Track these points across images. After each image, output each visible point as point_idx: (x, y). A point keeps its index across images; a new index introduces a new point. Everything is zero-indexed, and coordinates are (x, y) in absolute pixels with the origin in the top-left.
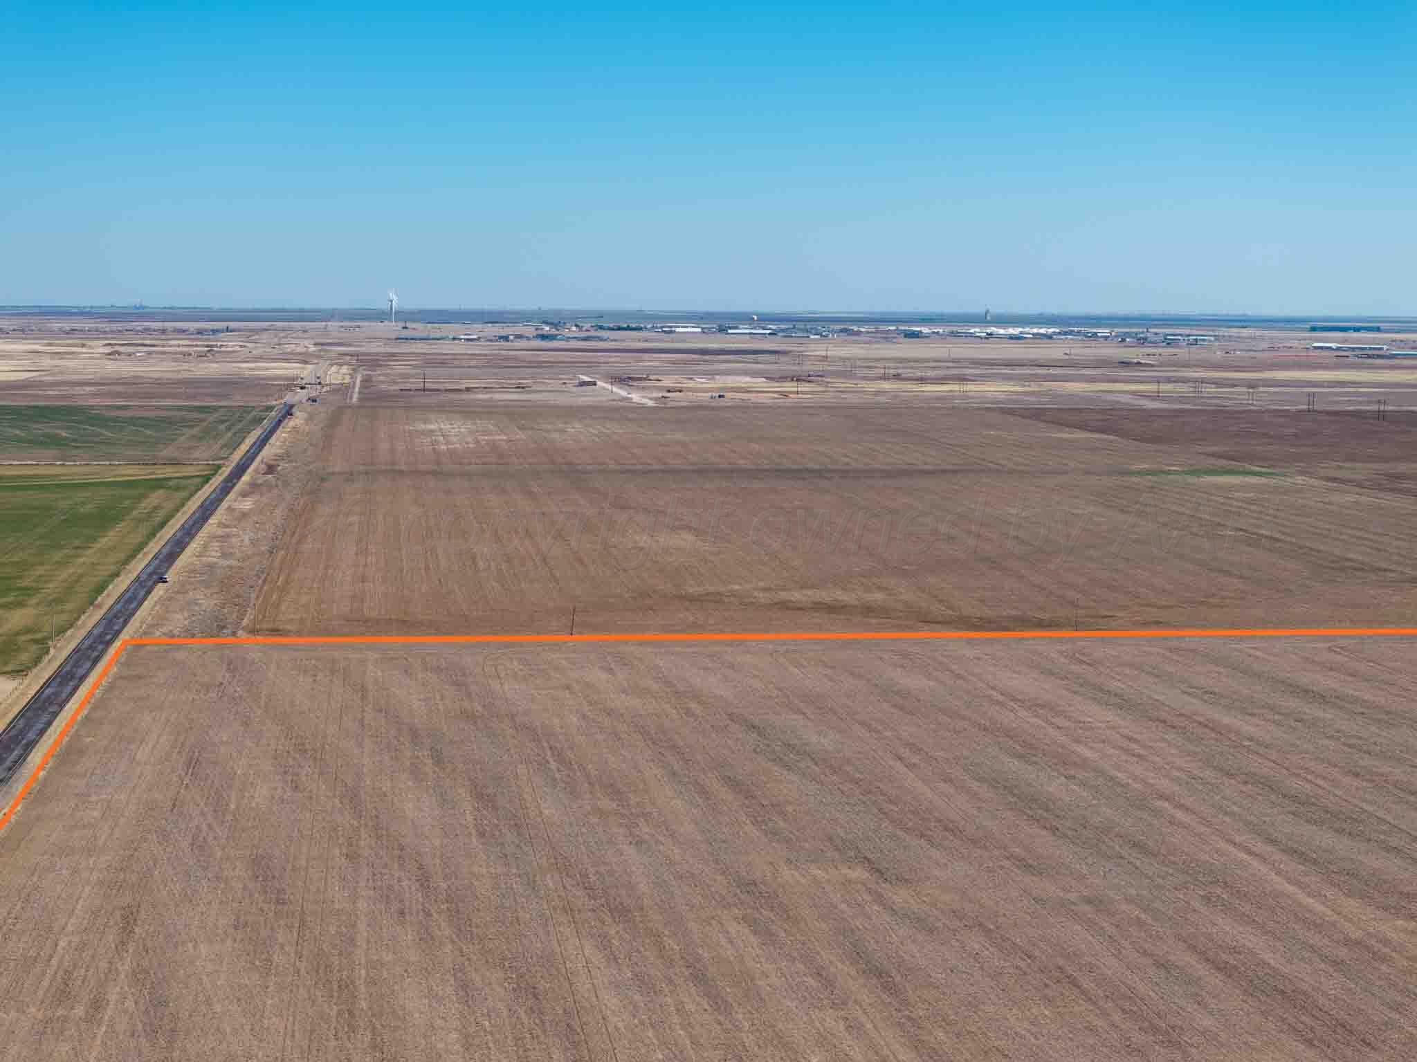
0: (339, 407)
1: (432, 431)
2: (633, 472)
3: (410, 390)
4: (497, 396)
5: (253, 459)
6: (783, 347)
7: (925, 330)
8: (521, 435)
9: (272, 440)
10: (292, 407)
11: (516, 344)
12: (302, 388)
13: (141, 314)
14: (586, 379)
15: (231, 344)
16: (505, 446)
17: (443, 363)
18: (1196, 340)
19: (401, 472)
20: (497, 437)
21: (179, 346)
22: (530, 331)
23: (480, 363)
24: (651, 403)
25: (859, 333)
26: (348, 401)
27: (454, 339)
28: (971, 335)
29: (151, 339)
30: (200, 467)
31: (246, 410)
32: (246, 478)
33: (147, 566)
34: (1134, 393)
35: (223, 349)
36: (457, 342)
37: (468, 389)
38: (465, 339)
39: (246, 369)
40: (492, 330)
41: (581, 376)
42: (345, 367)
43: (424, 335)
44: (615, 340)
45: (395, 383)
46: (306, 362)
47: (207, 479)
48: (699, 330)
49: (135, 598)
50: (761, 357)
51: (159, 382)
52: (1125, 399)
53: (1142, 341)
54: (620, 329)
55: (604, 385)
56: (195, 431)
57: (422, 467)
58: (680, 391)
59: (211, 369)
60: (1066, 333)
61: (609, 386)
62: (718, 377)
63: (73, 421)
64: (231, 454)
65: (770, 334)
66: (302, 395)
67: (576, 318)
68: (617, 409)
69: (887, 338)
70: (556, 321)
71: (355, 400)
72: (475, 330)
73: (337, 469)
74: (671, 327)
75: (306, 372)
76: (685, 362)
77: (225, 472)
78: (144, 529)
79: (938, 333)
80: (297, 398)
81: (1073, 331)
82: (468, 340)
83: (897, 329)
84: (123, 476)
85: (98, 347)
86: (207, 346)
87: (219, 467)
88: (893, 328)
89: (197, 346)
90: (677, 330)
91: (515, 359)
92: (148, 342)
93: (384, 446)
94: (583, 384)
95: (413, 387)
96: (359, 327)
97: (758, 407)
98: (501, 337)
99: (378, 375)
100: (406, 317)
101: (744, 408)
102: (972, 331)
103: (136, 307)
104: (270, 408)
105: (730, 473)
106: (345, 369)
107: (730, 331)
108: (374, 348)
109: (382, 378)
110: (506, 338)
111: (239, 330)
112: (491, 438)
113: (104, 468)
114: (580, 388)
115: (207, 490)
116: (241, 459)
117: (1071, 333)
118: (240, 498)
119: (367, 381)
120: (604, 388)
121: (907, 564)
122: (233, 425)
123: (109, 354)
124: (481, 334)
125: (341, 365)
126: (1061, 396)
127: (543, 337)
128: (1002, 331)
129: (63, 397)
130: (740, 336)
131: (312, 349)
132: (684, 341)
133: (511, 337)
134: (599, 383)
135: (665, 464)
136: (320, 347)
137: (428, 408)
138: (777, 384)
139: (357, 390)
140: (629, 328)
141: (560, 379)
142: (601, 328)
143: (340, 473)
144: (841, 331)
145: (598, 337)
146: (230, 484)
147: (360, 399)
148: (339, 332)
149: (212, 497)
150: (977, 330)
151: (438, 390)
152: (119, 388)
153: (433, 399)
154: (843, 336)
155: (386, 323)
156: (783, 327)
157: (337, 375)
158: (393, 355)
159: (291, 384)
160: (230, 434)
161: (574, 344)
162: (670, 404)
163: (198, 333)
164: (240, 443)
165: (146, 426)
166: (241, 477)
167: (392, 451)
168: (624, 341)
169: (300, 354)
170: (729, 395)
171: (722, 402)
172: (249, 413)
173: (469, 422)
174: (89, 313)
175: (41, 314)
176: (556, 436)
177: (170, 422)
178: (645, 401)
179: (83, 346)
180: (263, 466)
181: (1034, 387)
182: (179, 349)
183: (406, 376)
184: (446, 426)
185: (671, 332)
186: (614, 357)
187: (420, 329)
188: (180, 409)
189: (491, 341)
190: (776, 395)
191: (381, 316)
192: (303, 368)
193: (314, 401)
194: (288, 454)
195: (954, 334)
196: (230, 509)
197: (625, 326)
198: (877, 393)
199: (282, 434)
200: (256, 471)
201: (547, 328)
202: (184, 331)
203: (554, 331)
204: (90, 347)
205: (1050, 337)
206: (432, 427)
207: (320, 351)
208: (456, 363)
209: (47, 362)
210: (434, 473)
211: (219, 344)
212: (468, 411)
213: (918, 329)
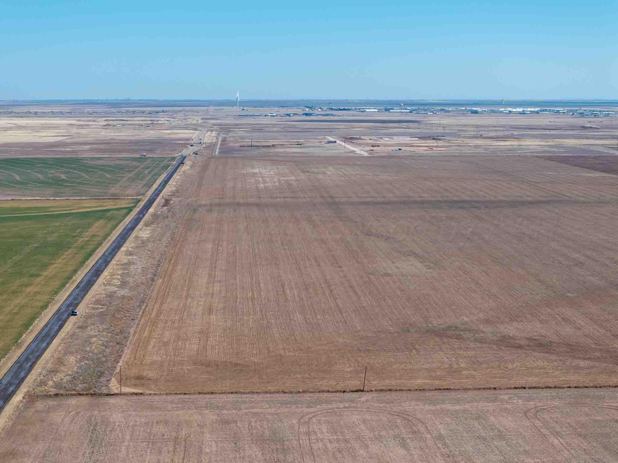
0: (208, 158)
1: (255, 173)
2: (366, 203)
3: (244, 146)
4: (288, 150)
5: (158, 195)
6: (417, 119)
7: (479, 109)
8: (303, 176)
9: (170, 182)
10: (185, 158)
11: (293, 118)
12: (192, 146)
13: (128, 103)
14: (332, 139)
15: (162, 120)
16: (294, 184)
17: (260, 130)
18: (608, 114)
19: (239, 204)
20: (290, 178)
21: (138, 120)
22: (300, 111)
23: (279, 129)
24: (366, 154)
25: (449, 111)
26: (213, 154)
27: (266, 116)
28: (501, 112)
29: (126, 117)
30: (130, 201)
31: (161, 159)
32: (151, 210)
33: (69, 296)
34: (603, 145)
35: (159, 122)
36: (267, 117)
37: (273, 146)
38: (270, 116)
39: (167, 134)
40: (284, 111)
41: (328, 137)
42: (214, 132)
43: (251, 114)
44: (339, 116)
45: (237, 142)
46: (195, 129)
47: (130, 210)
48: (377, 110)
49: (49, 335)
50: (411, 125)
51: (123, 143)
52: (601, 149)
53: (582, 115)
54: (340, 110)
55: (341, 143)
56: (131, 175)
57: (250, 200)
58: (379, 146)
59: (150, 134)
60: (543, 110)
61: (343, 144)
62: (395, 137)
63: (71, 168)
64: (147, 191)
65: (409, 112)
66: (191, 150)
67: (319, 104)
68: (349, 158)
69: (463, 114)
70: (311, 105)
71: (217, 153)
72: (275, 111)
73: (203, 202)
74: (363, 109)
75: (194, 135)
76: (376, 128)
77: (142, 204)
78: (80, 257)
79: (485, 111)
80: (188, 153)
81: (547, 110)
82: (272, 116)
83: (466, 109)
84: (85, 208)
85: (101, 121)
86: (151, 121)
87: (139, 201)
88: (464, 108)
89: (147, 120)
90: (367, 110)
91: (294, 127)
92: (125, 119)
93: (230, 184)
94: (330, 142)
95: (246, 144)
96: (222, 109)
97: (421, 156)
98: (287, 115)
99: (230, 137)
100: (244, 104)
101: (413, 157)
102: (501, 110)
103: (126, 100)
104: (173, 159)
105: (422, 204)
106: (214, 134)
107: (391, 111)
108: (227, 121)
109: (231, 139)
110: (289, 115)
111: (168, 111)
112: (287, 178)
113: (76, 201)
114: (328, 144)
115: (128, 219)
116: (152, 195)
117: (546, 110)
118: (144, 228)
119: (224, 140)
120: (340, 145)
121: (569, 292)
122: (152, 170)
123: (105, 126)
124: (278, 113)
125: (212, 131)
126: (569, 147)
127: (306, 114)
128: (514, 110)
129: (73, 152)
130: (396, 114)
131: (200, 121)
132: (371, 116)
133: (292, 115)
134: (337, 141)
135: (384, 197)
136: (203, 121)
137: (252, 158)
138: (424, 141)
139: (218, 146)
140: (344, 109)
141: (318, 139)
142: (332, 109)
143: (205, 205)
144: (441, 110)
145: (332, 114)
146: (141, 215)
147: (219, 153)
148: (213, 112)
149: (128, 227)
150: (503, 109)
151: (259, 146)
152: (102, 146)
153: (256, 152)
154: (443, 114)
155: (235, 107)
156: (414, 108)
157: (209, 137)
158: (237, 125)
159: (186, 143)
160: (149, 177)
161: (320, 118)
162: (376, 155)
163: (150, 113)
164: (153, 184)
165: (106, 171)
166: (149, 209)
167: (234, 188)
168: (343, 116)
169: (194, 124)
170: (403, 148)
171: (400, 154)
172: (163, 161)
173: (274, 167)
174: (105, 103)
175: (84, 104)
176: (320, 176)
177: (122, 168)
178: (363, 153)
179: (94, 121)
180: (163, 200)
181: (551, 143)
182: (137, 122)
183: (243, 138)
184: (263, 171)
185: (364, 111)
186: (342, 125)
187: (250, 110)
188: (127, 159)
189: (282, 116)
190: (427, 148)
191: (232, 103)
192: (193, 133)
193: (196, 154)
194: (177, 191)
195: (494, 112)
196: (137, 237)
197: (343, 108)
198: (477, 147)
199: (176, 176)
200: (158, 205)
201: (308, 110)
202: (143, 112)
203: (311, 112)
204: (98, 122)
205: (537, 112)
206: (256, 171)
207: (203, 122)
208: (268, 129)
209: (74, 131)
210: (258, 205)
211: (157, 119)
212: (275, 160)
213: (476, 109)
